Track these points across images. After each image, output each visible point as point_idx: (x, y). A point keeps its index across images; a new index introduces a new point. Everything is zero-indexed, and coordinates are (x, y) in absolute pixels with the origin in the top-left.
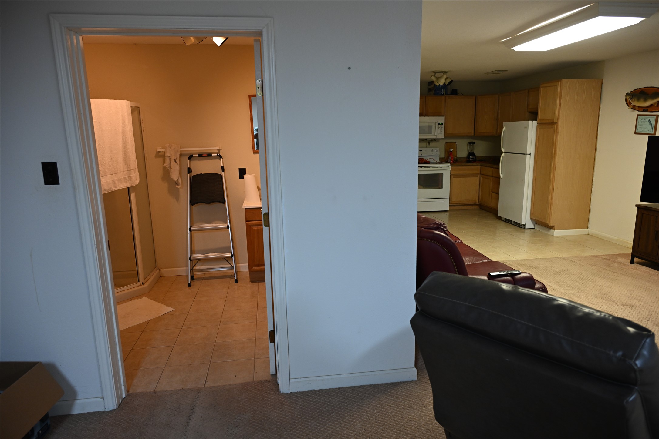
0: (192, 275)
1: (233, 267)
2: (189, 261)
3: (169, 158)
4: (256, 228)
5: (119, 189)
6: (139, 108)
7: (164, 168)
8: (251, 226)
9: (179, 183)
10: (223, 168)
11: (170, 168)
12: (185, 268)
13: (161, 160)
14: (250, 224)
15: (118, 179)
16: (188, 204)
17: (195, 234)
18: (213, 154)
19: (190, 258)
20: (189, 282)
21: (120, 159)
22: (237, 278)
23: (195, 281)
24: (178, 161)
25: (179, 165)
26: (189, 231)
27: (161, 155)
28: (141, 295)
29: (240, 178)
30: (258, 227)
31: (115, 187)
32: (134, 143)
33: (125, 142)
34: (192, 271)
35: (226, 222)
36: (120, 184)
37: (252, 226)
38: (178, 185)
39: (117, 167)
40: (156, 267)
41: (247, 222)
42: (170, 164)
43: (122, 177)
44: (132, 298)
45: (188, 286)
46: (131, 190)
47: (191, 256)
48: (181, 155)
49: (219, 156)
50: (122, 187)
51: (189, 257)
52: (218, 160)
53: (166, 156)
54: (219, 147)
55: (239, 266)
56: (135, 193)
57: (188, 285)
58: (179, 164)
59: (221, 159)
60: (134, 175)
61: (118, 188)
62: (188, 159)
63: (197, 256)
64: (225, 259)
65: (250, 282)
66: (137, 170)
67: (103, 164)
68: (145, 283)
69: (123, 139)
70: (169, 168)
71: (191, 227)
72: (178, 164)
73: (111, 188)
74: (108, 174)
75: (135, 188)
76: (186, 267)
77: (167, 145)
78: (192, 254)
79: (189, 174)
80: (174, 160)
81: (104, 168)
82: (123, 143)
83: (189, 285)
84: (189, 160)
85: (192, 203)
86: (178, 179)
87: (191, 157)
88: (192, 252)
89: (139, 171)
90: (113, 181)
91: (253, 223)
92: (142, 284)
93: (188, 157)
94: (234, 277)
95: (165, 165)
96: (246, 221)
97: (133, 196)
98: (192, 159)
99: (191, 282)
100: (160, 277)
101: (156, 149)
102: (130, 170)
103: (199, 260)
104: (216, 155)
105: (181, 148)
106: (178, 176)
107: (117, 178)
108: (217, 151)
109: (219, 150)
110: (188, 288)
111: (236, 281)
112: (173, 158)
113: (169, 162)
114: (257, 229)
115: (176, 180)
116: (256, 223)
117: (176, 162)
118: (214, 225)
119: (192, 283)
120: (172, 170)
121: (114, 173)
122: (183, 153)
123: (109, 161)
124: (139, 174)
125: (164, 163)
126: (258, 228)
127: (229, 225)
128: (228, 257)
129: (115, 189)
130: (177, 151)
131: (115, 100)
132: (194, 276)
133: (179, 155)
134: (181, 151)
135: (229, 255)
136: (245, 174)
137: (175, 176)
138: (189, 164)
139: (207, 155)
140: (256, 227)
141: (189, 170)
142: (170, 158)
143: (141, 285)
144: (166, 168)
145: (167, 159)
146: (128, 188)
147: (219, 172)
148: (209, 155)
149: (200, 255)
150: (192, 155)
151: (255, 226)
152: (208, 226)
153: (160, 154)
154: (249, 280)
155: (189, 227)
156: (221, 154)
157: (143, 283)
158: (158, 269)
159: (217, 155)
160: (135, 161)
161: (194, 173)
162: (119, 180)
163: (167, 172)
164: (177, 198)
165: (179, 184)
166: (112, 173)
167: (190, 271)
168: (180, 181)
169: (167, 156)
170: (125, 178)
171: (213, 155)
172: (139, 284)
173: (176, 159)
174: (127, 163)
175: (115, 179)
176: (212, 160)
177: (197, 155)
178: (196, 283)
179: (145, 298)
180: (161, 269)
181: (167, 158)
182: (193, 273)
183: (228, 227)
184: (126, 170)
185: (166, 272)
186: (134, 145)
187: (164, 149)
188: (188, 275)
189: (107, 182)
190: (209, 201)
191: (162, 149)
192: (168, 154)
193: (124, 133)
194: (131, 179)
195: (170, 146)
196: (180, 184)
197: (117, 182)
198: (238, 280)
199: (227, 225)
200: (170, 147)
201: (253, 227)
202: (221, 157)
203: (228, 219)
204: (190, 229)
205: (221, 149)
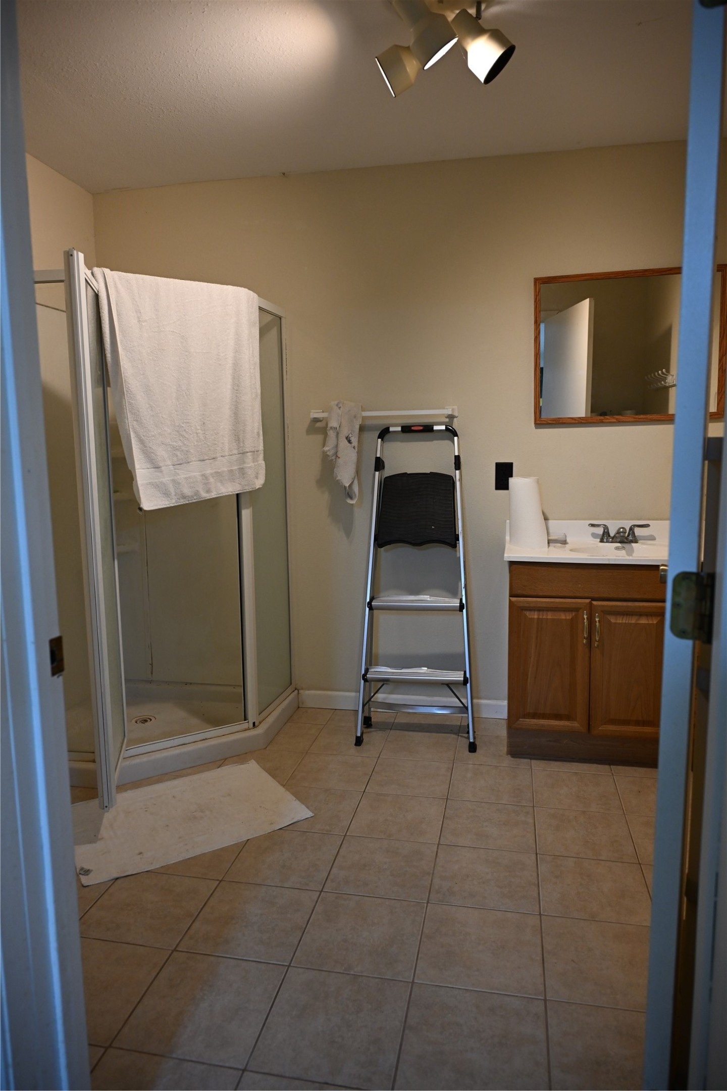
0: (367, 715)
1: (467, 708)
2: (362, 682)
3: (335, 434)
4: (536, 617)
5: (216, 496)
6: (280, 318)
7: (325, 456)
8: (522, 610)
9: (354, 493)
10: (457, 458)
11: (337, 456)
12: (353, 694)
13: (320, 437)
14: (521, 605)
15: (216, 472)
16: (369, 543)
17: (380, 616)
18: (436, 425)
19: (364, 675)
20: (359, 735)
21: (225, 426)
22: (474, 738)
23: (372, 730)
24: (354, 440)
25: (356, 449)
26: (367, 609)
27: (318, 427)
28: (246, 753)
29: (497, 488)
30: (541, 613)
31: (208, 491)
32: (259, 391)
33: (238, 386)
34: (366, 707)
35: (454, 593)
36: (219, 484)
37: (526, 610)
38: (351, 498)
39: (215, 444)
40: (290, 684)
41: (513, 599)
42: (337, 446)
43: (226, 470)
44: (226, 759)
45: (356, 745)
46: (243, 500)
47: (367, 671)
48: (362, 429)
49: (451, 432)
50: (222, 493)
51: (363, 672)
52: (448, 442)
53: (328, 428)
54: (453, 410)
55: (479, 705)
56: (251, 508)
57: (354, 742)
58: (356, 446)
59: (456, 438)
60: (252, 464)
61: (213, 495)
62: (379, 438)
63: (382, 671)
64: (449, 685)
65: (507, 754)
66: (261, 456)
67: (184, 433)
68: (260, 723)
69: (234, 378)
70: (333, 458)
71: (372, 599)
72: (354, 447)
73: (197, 493)
74: (193, 459)
75: (253, 494)
76: (356, 692)
77: (333, 403)
78: (371, 665)
79: (377, 473)
80: (347, 438)
81: (185, 444)
82: (234, 388)
83: (359, 741)
84: (380, 440)
85: (381, 541)
86: (353, 482)
87: (384, 433)
88: (372, 660)
89: (265, 459)
90: (203, 475)
91: (528, 602)
92: (251, 725)
93: (377, 433)
94: (468, 732)
95: (326, 449)
96: (511, 596)
97: (246, 514)
98: (387, 437)
99: (362, 734)
100: (298, 708)
101: (310, 412)
102: (242, 453)
103: (385, 681)
104: (443, 427)
105: (363, 410)
106: (353, 477)
107: (214, 471)
108: (447, 420)
109: (451, 417)
110: (353, 749)
111: (473, 748)
112: (345, 432)
113: (335, 443)
114: (538, 619)
115: (347, 485)
116: (536, 602)
117: (350, 442)
118: (426, 599)
119: (366, 738)
120: (340, 461)
121: (207, 458)
122: (368, 422)
123: (199, 428)
124: (266, 466)
125: (324, 445)
126: (541, 617)
127: (464, 601)
128: (456, 683)
129: (207, 495)
130: (355, 417)
131: (223, 286)
132: (371, 718)
133: (358, 427)
134: (364, 418)
135: (458, 676)
136: (512, 476)
137: (345, 475)
138: (379, 448)
139: (421, 428)
140: (536, 613)
141: (379, 464)
142: (338, 433)
143: (249, 729)
144: (328, 456)
145: (332, 434)
146: (238, 495)
147: (447, 468)
148: (428, 429)
149: (389, 670)
150: (388, 428)
151: (535, 610)
152: (412, 601)
153: (318, 425)
154: (504, 749)
155: (368, 600)
156: (456, 425)
157: (254, 723)
158: (296, 689)
159: (447, 429)
160: (258, 434)
161: (388, 472)
162: (218, 474)
163: (329, 464)
164: (348, 530)
165: (354, 497)
166: (202, 458)
167: (364, 706)
168: (356, 488)
169: (331, 428)
170: (231, 471)
171: (436, 428)
172: (245, 725)
173: (350, 435)
174: (238, 437)
175: (208, 472)
176: (432, 441)
177: (399, 429)
178: (374, 738)
179: (252, 766)
180: (302, 689)
181: (331, 431)
182: (370, 711)
183: (461, 607)
184: (235, 452)
185: (311, 696)
186: (259, 397)
187: (326, 412)
188: (358, 711)
189: (190, 477)
190: (418, 541)
191: (323, 412)
192: (333, 423)
193: (236, 366)
194: (243, 474)
195: (341, 405)
196: (355, 495)
197: (212, 480)
198: (477, 743)
199: (459, 601)
200: (340, 408)
201: (528, 613)
202: (455, 434)
203: (463, 586)
204: (370, 603)
205: (456, 414)
